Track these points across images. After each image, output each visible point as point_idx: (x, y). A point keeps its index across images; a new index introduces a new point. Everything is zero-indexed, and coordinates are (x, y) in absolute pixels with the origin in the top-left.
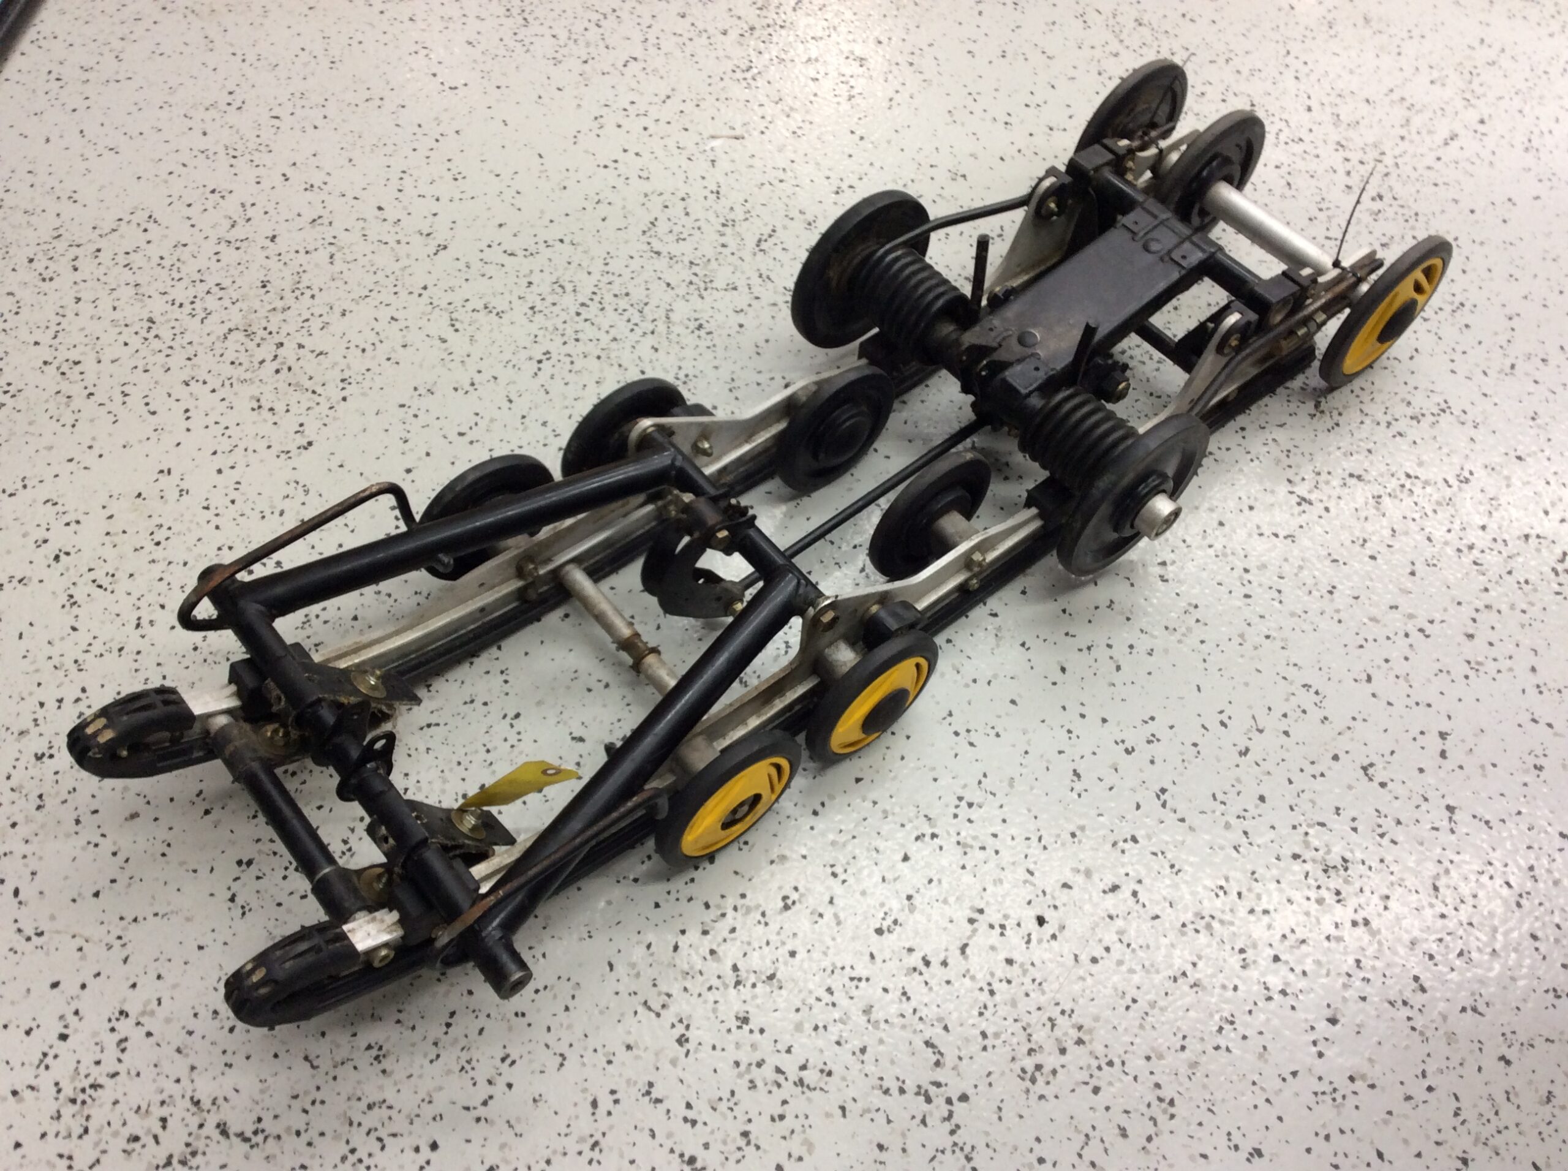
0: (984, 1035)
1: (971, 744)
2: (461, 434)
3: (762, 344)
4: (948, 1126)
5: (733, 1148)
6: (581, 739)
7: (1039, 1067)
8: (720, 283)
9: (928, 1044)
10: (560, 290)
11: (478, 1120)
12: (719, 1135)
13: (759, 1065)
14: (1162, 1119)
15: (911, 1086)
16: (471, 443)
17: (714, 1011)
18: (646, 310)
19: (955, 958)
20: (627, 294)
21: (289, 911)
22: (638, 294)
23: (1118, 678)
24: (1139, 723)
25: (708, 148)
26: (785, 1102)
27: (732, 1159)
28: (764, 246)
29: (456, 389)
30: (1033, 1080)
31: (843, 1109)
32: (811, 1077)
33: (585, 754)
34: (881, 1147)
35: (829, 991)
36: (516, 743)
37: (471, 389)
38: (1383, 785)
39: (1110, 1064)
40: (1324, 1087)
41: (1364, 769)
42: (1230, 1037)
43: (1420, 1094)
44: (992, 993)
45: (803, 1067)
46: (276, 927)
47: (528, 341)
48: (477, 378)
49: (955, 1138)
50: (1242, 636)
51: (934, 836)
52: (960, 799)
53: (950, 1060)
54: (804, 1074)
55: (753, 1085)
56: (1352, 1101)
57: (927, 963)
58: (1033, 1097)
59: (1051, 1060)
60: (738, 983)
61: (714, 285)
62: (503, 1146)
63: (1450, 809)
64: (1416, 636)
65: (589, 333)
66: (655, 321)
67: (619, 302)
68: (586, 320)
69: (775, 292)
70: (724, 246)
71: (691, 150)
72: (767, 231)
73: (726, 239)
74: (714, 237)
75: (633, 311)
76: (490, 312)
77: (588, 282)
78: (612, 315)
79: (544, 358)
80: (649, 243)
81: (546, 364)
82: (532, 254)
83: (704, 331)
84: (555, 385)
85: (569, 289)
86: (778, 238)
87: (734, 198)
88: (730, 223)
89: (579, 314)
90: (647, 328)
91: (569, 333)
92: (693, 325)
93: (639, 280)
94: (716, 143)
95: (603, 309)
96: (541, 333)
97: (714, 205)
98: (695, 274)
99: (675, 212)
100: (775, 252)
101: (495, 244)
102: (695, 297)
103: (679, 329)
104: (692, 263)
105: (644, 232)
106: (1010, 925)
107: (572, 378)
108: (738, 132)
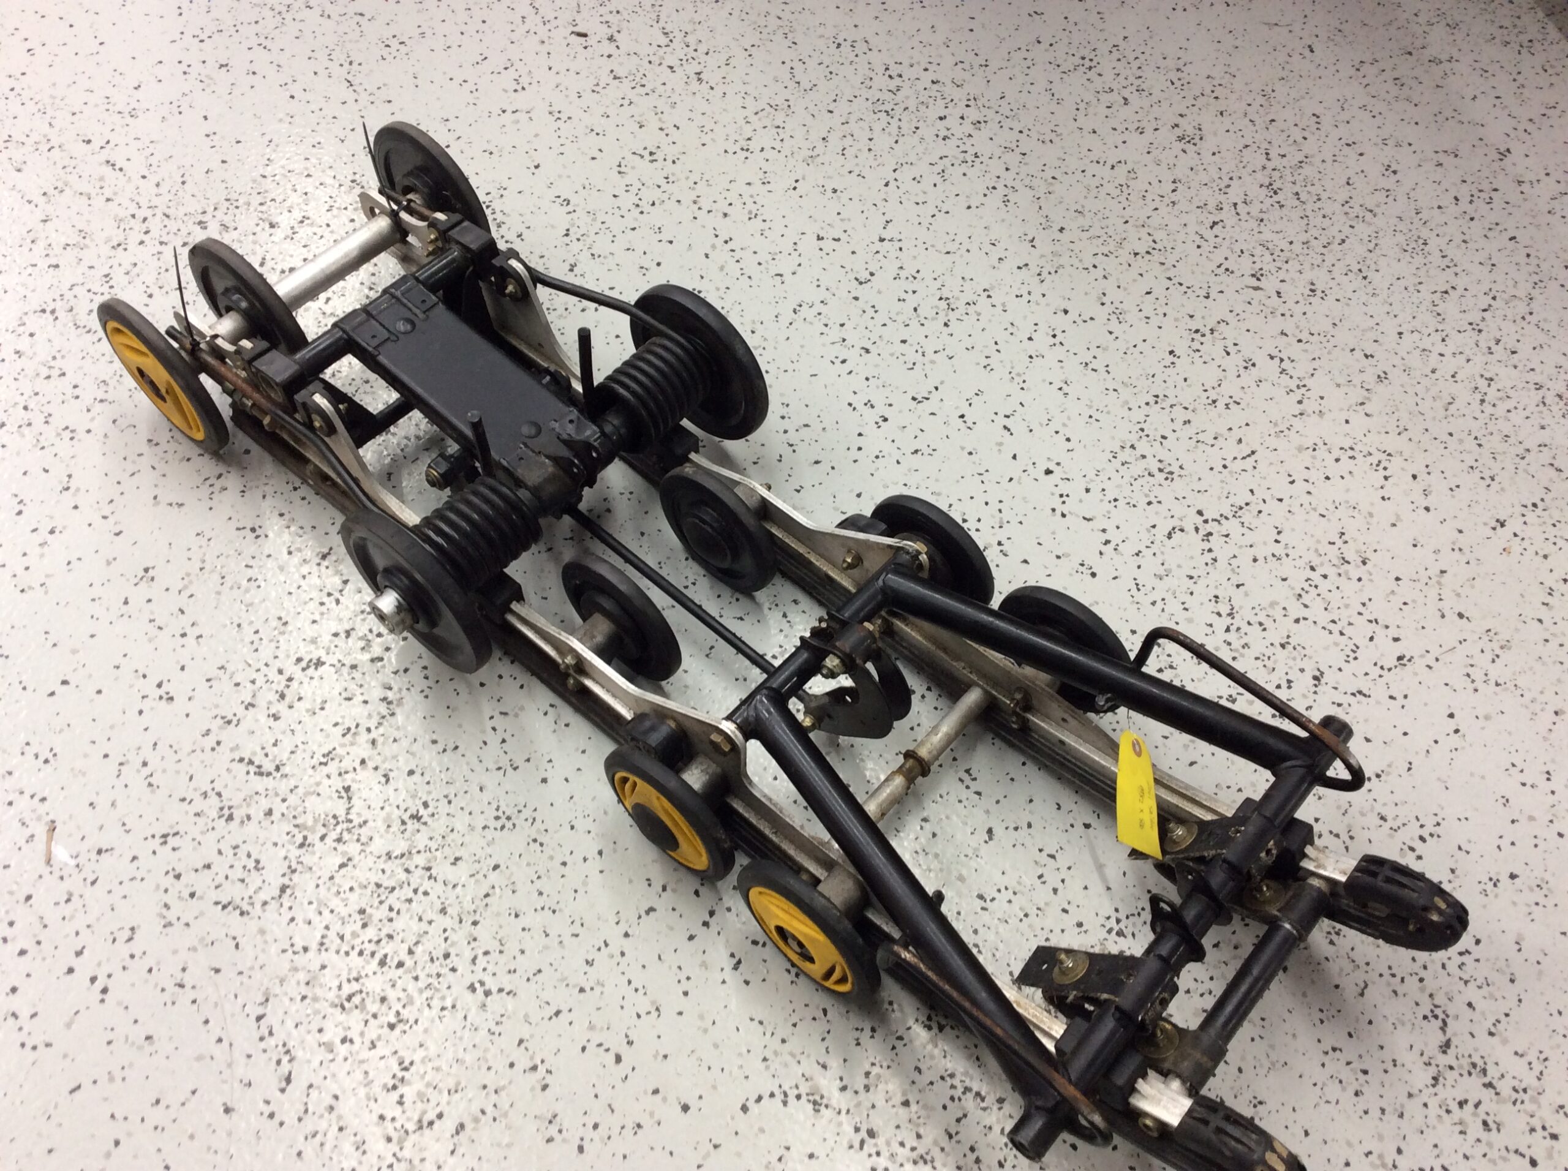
0: (1149, 503)
2: (618, 1059)
3: (440, 747)
4: (1223, 521)
5: (1295, 653)
6: (990, 831)
7: (1161, 470)
8: (338, 808)
9: (1169, 536)
10: (356, 1000)
11: (1352, 838)
12: (1291, 663)
13: (1229, 644)
14: (1169, 402)
15: (1206, 546)
16: (630, 1043)
17: (1199, 680)
18: (388, 883)
19: (1097, 525)
20: (362, 912)
21: (1243, 1058)
22: (356, 901)
24: (857, 413)
25: (73, 862)
26: (1249, 623)
27: (1303, 652)
28: (268, 766)
29: (545, 1087)
30: (1171, 473)
31: (1238, 586)
32: (1224, 609)
33: (1004, 825)
34: (1255, 560)
35: (1154, 603)
36: (1010, 891)
37: (542, 1069)
38: (872, 274)
39: (1142, 430)
40: (1113, 318)
41: (861, 283)
42: (1098, 365)
43: (1099, 273)
44: (1116, 500)
45: (1219, 614)
46: (1261, 1066)
47: (452, 1021)
48: (524, 1063)
49: (1230, 516)
51: (1000, 544)
53: (1175, 522)
54: (1224, 614)
55: (1245, 646)
56: (1116, 305)
57: (1107, 542)
58: (1182, 472)
59: (1152, 464)
60: (1171, 667)
61: (341, 814)
62: (1363, 814)
63: (882, 240)
64: (732, 245)
65: (434, 943)
66: (407, 871)
67: (375, 919)
68: (411, 952)
69: (352, 744)
70: (269, 813)
71: (74, 883)
72: (243, 768)
73: (258, 813)
74: (251, 828)
75: (392, 900)
76: (402, 1079)
77: (341, 966)
78: (399, 924)
79: (480, 990)
80: (265, 903)
81: (492, 984)
82: (288, 1052)
83: (422, 812)
84: (526, 965)
85: (355, 986)
86: (254, 753)
87: (176, 815)
88: (226, 812)
89: (400, 965)
90: (422, 877)
91: (434, 969)
92: (411, 825)
93: (335, 903)
94: (61, 853)
95: (390, 937)
96: (436, 1003)
97: (189, 838)
98: (322, 838)
99: (203, 883)
100: (281, 753)
101: (267, 1110)
102: (364, 831)
103: (421, 841)
104: (302, 845)
105: (242, 914)
106: (1058, 491)
107: (512, 948)
108: (39, 829)
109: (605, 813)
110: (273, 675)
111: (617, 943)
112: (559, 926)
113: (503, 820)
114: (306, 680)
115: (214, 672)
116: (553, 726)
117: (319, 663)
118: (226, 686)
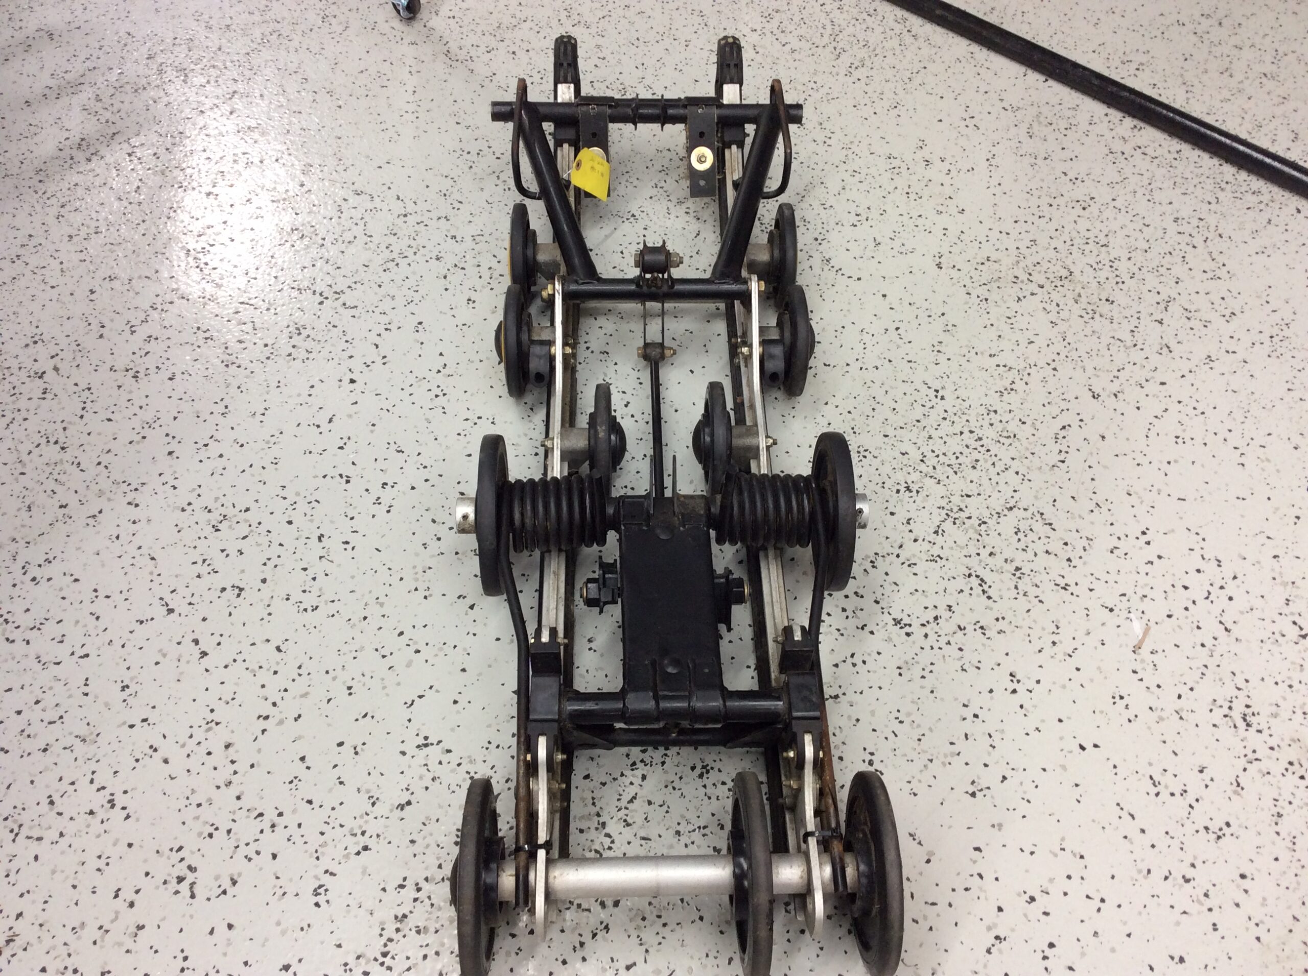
0: (335, 327)
1: (467, 420)
4: (318, 292)
7: (299, 334)
8: (948, 526)
9: (355, 307)
10: (1005, 434)
15: (348, 291)
18: (950, 472)
19: (378, 340)
22: (974, 475)
23: (429, 516)
24: (393, 503)
25: (1132, 616)
28: (975, 582)
29: (941, 342)
30: (298, 329)
31: (367, 266)
32: (391, 264)
34: (339, 268)
35: (416, 290)
37: (936, 349)
38: (224, 590)
39: (268, 358)
40: (156, 425)
41: (241, 590)
42: (220, 408)
43: (105, 458)
44: (347, 342)
47: (962, 393)
50: (382, 605)
52: (444, 395)
56: (138, 429)
58: (292, 325)
59: (296, 340)
63: (171, 611)
64: (267, 709)
65: (946, 427)
66: (934, 468)
67: (969, 459)
68: (962, 433)
69: (914, 556)
70: (991, 554)
71: (1136, 603)
72: (991, 592)
73: (998, 561)
74: (1007, 554)
75: (953, 461)
76: (1006, 389)
78: (958, 449)
79: (939, 395)
80: (1025, 509)
81: (932, 393)
82: (1056, 438)
83: (903, 489)
84: (909, 388)
85: (1002, 440)
86: (978, 596)
87: (1052, 596)
88: (1018, 574)
89: (971, 432)
90: (929, 460)
91: (956, 419)
92: (914, 488)
93: (985, 481)
94: (1137, 627)
95: (967, 446)
96: (966, 404)
97: (1050, 577)
98: (970, 518)
99: (1055, 546)
100: (961, 583)
101: (1082, 424)
102: (943, 503)
103: (915, 476)
104: (985, 523)
105: (1042, 514)
106: (365, 369)
107: (910, 399)
108: (1145, 651)
109: (806, 417)
110: (932, 637)
111: (855, 366)
113: (863, 453)
114: (914, 617)
115: (972, 671)
117: (897, 622)
118: (969, 656)
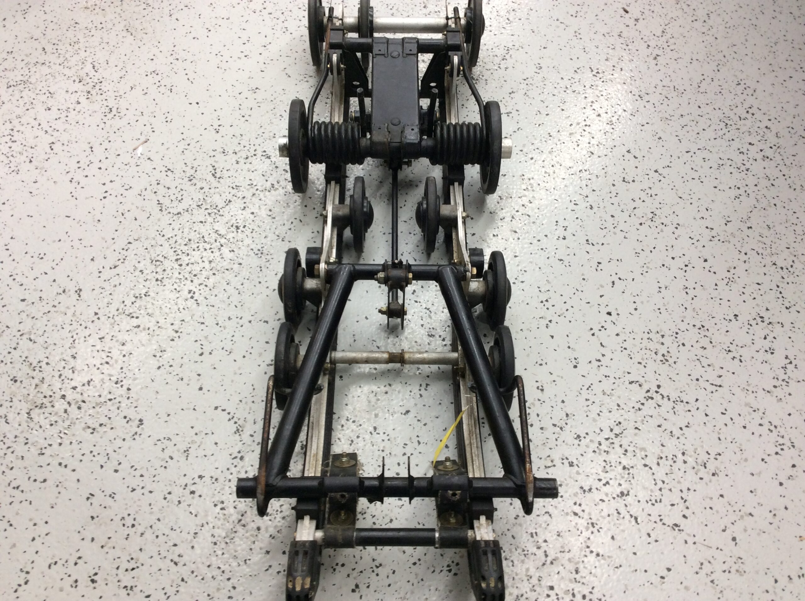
0: (640, 363)
1: (522, 282)
2: (201, 354)
3: (270, 213)
4: (666, 399)
5: (626, 476)
6: (408, 412)
7: (663, 355)
8: (221, 204)
9: (631, 383)
10: (158, 263)
11: (552, 563)
12: (618, 477)
13: (600, 444)
14: (706, 333)
15: (643, 401)
16: (210, 353)
17: (567, 444)
18: (206, 239)
19: (603, 351)
20: (190, 240)
21: (396, 583)
22: (193, 236)
24: (555, 227)
25: (139, 155)
26: (621, 446)
27: (631, 479)
28: (218, 175)
29: (173, 340)
30: (667, 360)
31: (636, 428)
32: (617, 430)
33: (416, 415)
34: (659, 426)
35: (587, 400)
36: (388, 438)
37: (178, 334)
38: (633, 181)
39: (677, 333)
40: (726, 281)
41: (624, 181)
42: (692, 293)
43: (745, 258)
44: (625, 349)
45: (612, 430)
46: (399, 593)
47: (174, 295)
48: (176, 327)
49: (671, 400)
50: (546, 172)
51: (550, 321)
52: (542, 302)
53: (642, 380)
54: (614, 432)
55: (607, 452)
56: (735, 276)
57: (599, 361)
58: (673, 365)
59: (663, 350)
60: (561, 428)
61: (220, 207)
62: (569, 560)
63: (656, 171)
64: (587, 128)
65: (196, 269)
66: (216, 241)
67: (190, 246)
68: (188, 265)
69: (248, 190)
70: (202, 188)
71: (133, 162)
72: (211, 169)
73: (199, 185)
74: (193, 188)
75: (201, 245)
76: (141, 297)
77: (167, 250)
78: (195, 253)
79: (191, 294)
80: (170, 213)
81: (196, 296)
82: (124, 259)
83: (241, 228)
84: (212, 300)
85: (162, 259)
86: (219, 168)
87: (179, 167)
88: (192, 178)
89: (181, 265)
90: (217, 246)
91: (187, 275)
92: (234, 229)
93: (186, 230)
94: (140, 150)
95: (188, 255)
96: (176, 286)
97: (174, 175)
98: (206, 209)
99: (161, 190)
100: (226, 174)
101: (101, 269)
102: (219, 218)
103: (230, 236)
104: (198, 206)
105: (161, 210)
106: (603, 324)
107: (215, 292)
108: (143, 139)
110: (253, 148)
111: (244, 321)
112: (235, 299)
113: (259, 252)
114: (259, 159)
115: (238, 134)
116: (310, 238)
117: (269, 157)
118: (236, 141)
